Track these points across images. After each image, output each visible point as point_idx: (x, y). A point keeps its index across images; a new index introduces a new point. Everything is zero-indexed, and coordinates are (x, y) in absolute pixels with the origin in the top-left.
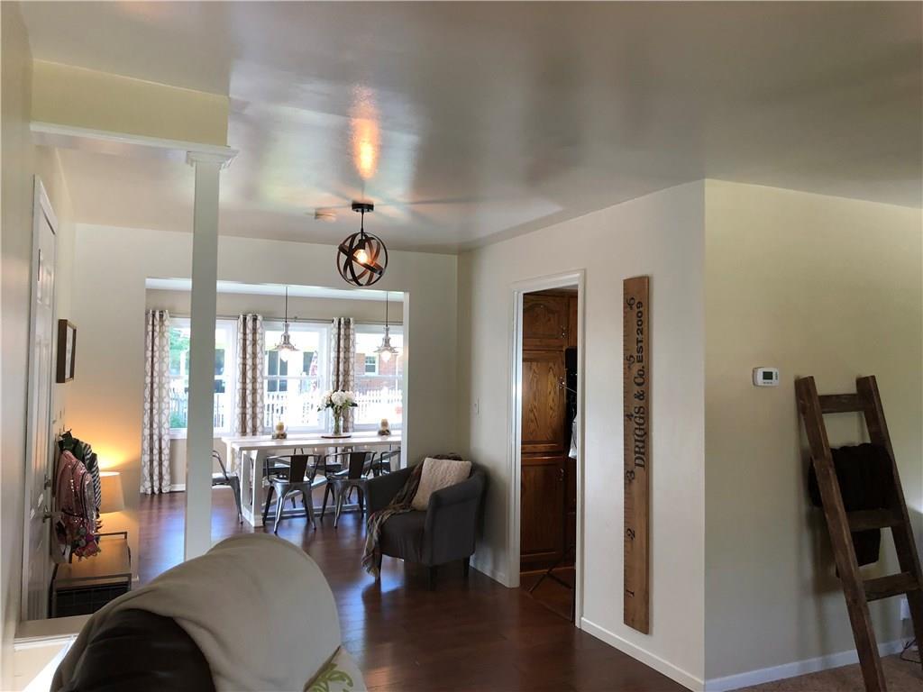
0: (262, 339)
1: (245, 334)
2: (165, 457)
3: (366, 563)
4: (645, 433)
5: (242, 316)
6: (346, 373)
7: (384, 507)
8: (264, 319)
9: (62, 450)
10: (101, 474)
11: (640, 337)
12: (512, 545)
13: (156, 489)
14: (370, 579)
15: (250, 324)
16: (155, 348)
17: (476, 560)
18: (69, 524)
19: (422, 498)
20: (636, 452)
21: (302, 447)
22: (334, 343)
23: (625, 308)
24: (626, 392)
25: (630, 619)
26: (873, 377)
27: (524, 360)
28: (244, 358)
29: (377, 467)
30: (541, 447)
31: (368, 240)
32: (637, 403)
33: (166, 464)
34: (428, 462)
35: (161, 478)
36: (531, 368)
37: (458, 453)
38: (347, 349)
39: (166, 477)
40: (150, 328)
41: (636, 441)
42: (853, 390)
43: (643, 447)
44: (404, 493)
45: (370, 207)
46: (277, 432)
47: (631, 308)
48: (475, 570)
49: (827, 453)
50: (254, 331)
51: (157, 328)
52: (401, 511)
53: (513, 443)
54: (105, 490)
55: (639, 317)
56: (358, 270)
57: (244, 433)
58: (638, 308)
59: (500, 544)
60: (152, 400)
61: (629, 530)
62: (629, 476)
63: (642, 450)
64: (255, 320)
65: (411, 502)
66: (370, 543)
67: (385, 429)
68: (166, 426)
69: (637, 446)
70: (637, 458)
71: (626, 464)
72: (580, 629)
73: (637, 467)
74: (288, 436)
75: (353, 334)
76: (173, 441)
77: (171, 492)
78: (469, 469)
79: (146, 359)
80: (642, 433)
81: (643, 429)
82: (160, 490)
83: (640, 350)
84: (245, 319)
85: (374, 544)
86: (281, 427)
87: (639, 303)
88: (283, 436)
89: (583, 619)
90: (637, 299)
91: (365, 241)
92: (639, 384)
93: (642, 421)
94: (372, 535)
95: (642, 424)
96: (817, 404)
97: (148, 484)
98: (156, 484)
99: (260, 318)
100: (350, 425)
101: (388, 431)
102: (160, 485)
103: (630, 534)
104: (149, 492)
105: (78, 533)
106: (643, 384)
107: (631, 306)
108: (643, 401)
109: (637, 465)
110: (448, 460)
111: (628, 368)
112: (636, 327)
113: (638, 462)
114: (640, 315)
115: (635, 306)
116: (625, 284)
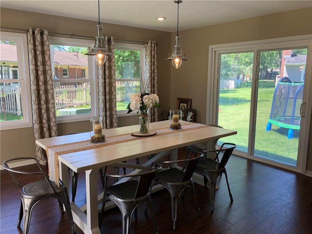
0: (49, 50)
5: (31, 30)
15: (38, 37)
28: (36, 65)
50: (42, 44)
64: (42, 34)
84: (34, 33)
99: (46, 32)
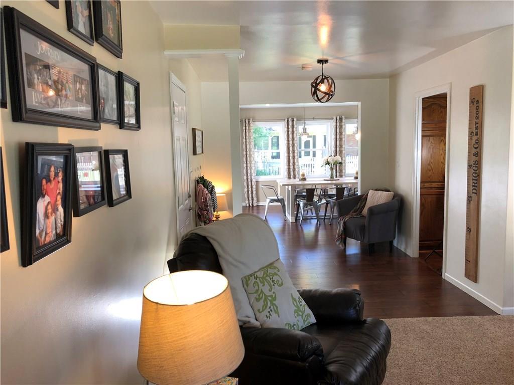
0: (296, 130)
1: (288, 128)
2: (254, 190)
3: (338, 240)
4: (478, 175)
5: (286, 119)
6: (341, 146)
7: (347, 214)
8: (297, 120)
9: (198, 184)
10: (217, 195)
11: (477, 121)
12: (414, 237)
13: (251, 204)
15: (290, 123)
16: (247, 138)
17: (398, 242)
18: (203, 214)
20: (473, 186)
21: (315, 185)
22: (334, 131)
23: (470, 104)
24: (469, 153)
25: (467, 275)
27: (423, 136)
28: (288, 141)
30: (434, 185)
31: (326, 78)
32: (474, 158)
33: (254, 192)
34: (371, 192)
35: (253, 200)
36: (429, 140)
37: (388, 188)
38: (341, 133)
39: (255, 199)
40: (244, 128)
41: (473, 180)
43: (476, 183)
44: (358, 208)
45: (326, 61)
46: (302, 177)
47: (473, 104)
48: (397, 248)
50: (293, 126)
51: (247, 128)
52: (355, 216)
53: (415, 182)
54: (219, 202)
55: (477, 109)
57: (289, 178)
58: (477, 104)
60: (247, 162)
61: (468, 228)
62: (469, 199)
63: (476, 185)
64: (293, 121)
65: (361, 212)
66: (339, 230)
68: (254, 175)
69: (473, 183)
70: (474, 189)
71: (468, 193)
72: (444, 279)
73: (473, 194)
74: (307, 179)
75: (344, 125)
76: (257, 182)
77: (257, 206)
78: (392, 196)
79: (244, 143)
80: (476, 175)
81: (477, 173)
82: (253, 205)
83: (477, 128)
84: (288, 121)
85: (341, 232)
86: (303, 175)
87: (478, 101)
88: (304, 179)
89: (446, 274)
90: (477, 99)
91: (324, 79)
92: (476, 148)
93: (476, 169)
94: (340, 227)
95: (477, 170)
97: (247, 202)
98: (251, 202)
99: (295, 119)
100: (343, 174)
102: (252, 202)
103: (469, 230)
104: (248, 205)
105: (206, 217)
106: (478, 147)
107: (473, 102)
108: (477, 158)
109: (473, 193)
110: (382, 192)
111: (470, 139)
112: (475, 115)
113: (474, 191)
114: (478, 107)
115: (475, 103)
116: (470, 90)
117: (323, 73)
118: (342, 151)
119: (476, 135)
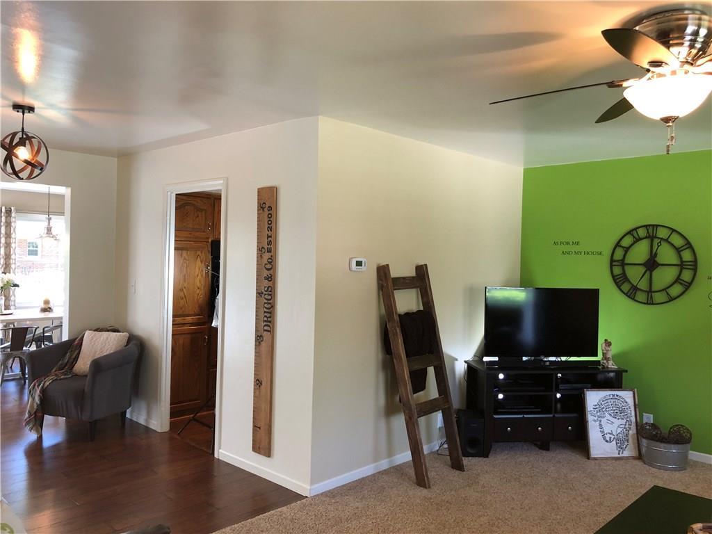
3: (28, 423)
4: (272, 306)
6: (8, 256)
7: (46, 375)
11: (270, 233)
12: (163, 398)
14: (32, 436)
17: (132, 413)
19: (83, 364)
20: (265, 321)
23: (258, 210)
24: (258, 276)
25: (256, 448)
26: (426, 265)
27: (176, 249)
29: (39, 340)
30: (189, 319)
31: (29, 138)
32: (266, 283)
34: (87, 334)
36: (181, 255)
37: (117, 326)
38: (8, 235)
41: (265, 312)
42: (413, 273)
43: (270, 317)
44: (66, 361)
45: (31, 109)
47: (263, 211)
48: (131, 420)
49: (396, 318)
52: (62, 377)
53: (166, 316)
55: (269, 218)
56: (19, 165)
58: (269, 210)
59: (152, 398)
61: (258, 380)
62: (259, 339)
63: (269, 319)
65: (72, 369)
66: (32, 406)
67: (47, 306)
69: (265, 316)
70: (265, 326)
71: (257, 330)
72: (218, 459)
73: (265, 332)
75: (15, 222)
78: (127, 339)
80: (270, 306)
81: (270, 303)
83: (269, 243)
85: (35, 407)
87: (269, 207)
89: (220, 451)
90: (267, 205)
91: (25, 139)
92: (268, 269)
93: (270, 297)
94: (34, 399)
95: (270, 300)
96: (390, 283)
100: (12, 303)
101: (50, 308)
103: (258, 383)
106: (271, 269)
107: (263, 208)
108: (271, 282)
109: (265, 330)
110: (107, 333)
111: (260, 257)
112: (267, 226)
113: (266, 328)
114: (270, 216)
115: (266, 209)
116: (258, 192)
117: (23, 129)
118: (10, 264)
119: (269, 251)
